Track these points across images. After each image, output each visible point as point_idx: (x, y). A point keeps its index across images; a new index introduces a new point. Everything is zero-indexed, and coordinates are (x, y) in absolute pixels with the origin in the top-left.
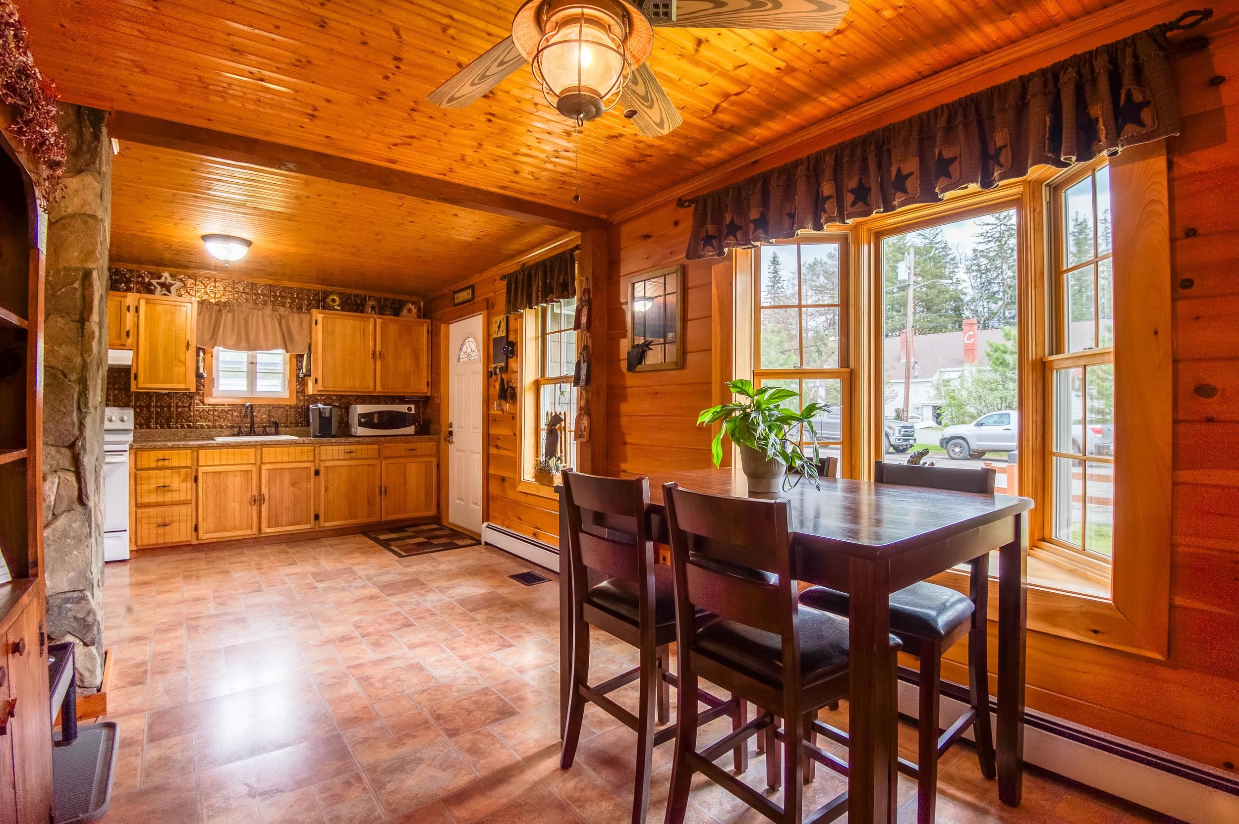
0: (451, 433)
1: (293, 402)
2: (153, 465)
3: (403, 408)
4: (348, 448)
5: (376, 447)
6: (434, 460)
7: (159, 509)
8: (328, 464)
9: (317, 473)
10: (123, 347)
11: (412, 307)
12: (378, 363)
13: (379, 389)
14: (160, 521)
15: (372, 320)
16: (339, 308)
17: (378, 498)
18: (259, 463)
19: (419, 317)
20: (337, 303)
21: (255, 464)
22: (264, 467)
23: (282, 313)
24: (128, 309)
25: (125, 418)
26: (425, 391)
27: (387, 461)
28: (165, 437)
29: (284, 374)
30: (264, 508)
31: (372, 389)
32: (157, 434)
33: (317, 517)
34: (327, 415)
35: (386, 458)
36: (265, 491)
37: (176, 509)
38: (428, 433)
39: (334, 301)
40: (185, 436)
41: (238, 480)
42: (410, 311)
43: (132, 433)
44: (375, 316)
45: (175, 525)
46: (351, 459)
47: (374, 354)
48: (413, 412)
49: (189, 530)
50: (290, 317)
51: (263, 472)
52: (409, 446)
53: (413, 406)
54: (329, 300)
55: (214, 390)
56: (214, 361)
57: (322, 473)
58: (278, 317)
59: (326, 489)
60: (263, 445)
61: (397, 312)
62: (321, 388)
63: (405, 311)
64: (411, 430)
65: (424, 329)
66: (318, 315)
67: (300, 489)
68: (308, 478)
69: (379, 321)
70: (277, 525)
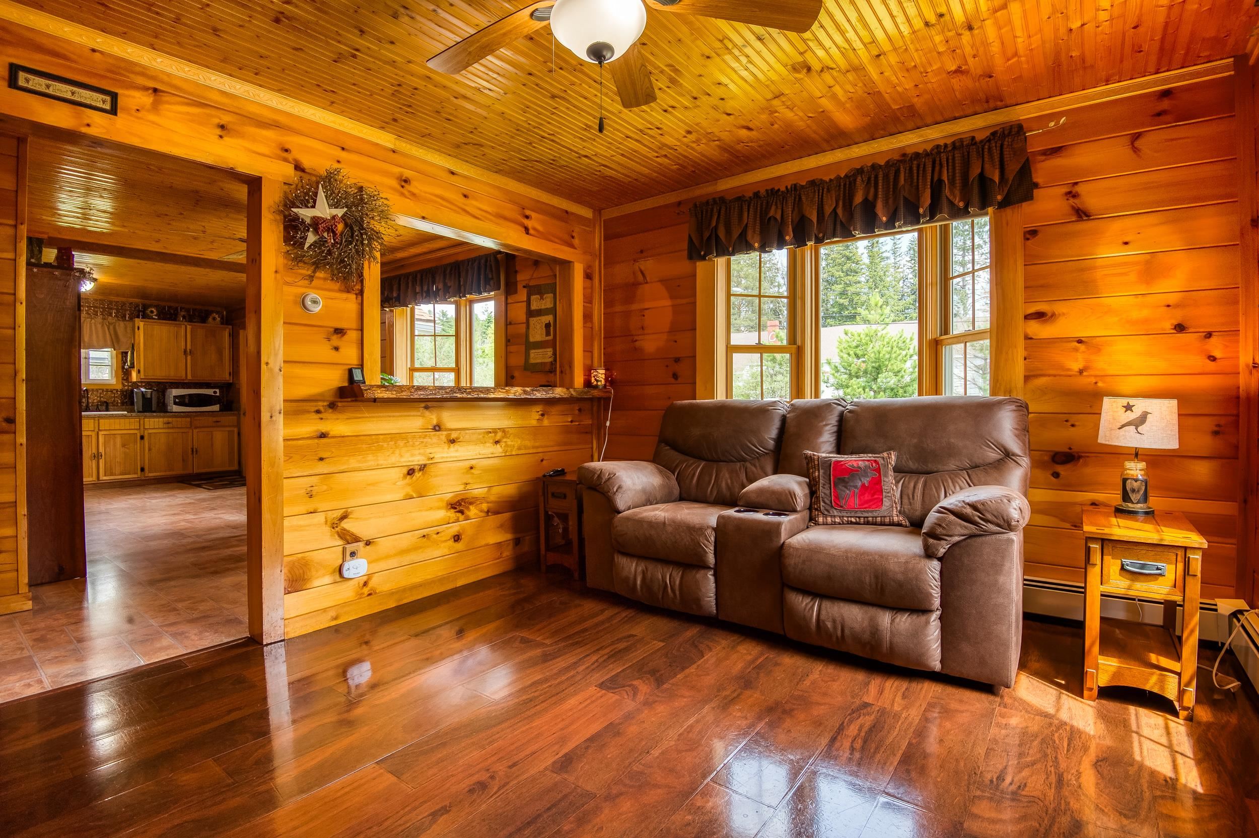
1: (120, 387)
3: (210, 392)
4: (166, 420)
5: (188, 419)
6: (236, 430)
8: (150, 431)
9: (142, 438)
11: (217, 316)
12: (189, 358)
13: (189, 377)
15: (183, 327)
16: (156, 317)
17: (190, 456)
18: (97, 430)
19: (222, 323)
20: (155, 313)
21: (94, 431)
22: (101, 433)
23: (110, 320)
26: (228, 379)
27: (197, 430)
29: (112, 366)
30: (102, 462)
31: (184, 377)
33: (142, 470)
34: (149, 396)
35: (196, 428)
36: (101, 450)
38: (231, 410)
39: (152, 312)
42: (214, 319)
44: (186, 323)
46: (168, 428)
47: (185, 351)
48: (218, 394)
50: (117, 324)
51: (100, 436)
52: (215, 419)
53: (218, 391)
54: (148, 312)
57: (146, 438)
58: (107, 324)
59: (150, 450)
60: (100, 417)
61: (204, 320)
62: (143, 377)
63: (210, 319)
64: (216, 408)
65: (227, 333)
66: (140, 323)
67: (129, 449)
68: (135, 442)
69: (189, 327)
70: (112, 474)
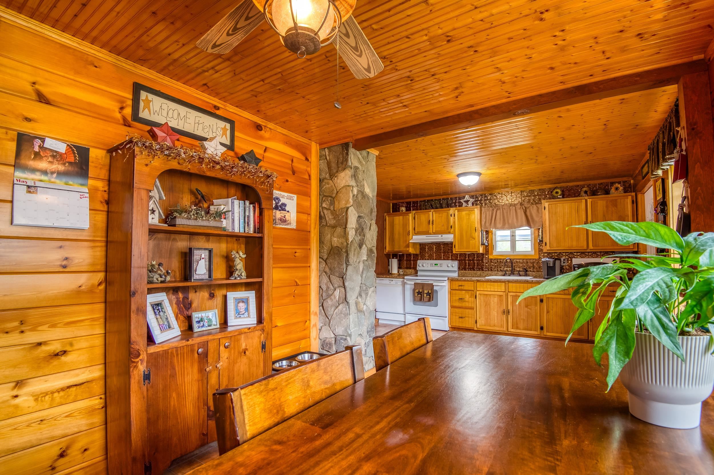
2: (457, 288)
7: (460, 310)
8: (548, 296)
9: (542, 301)
10: (449, 233)
11: (619, 186)
13: (591, 247)
14: (460, 315)
15: (584, 201)
16: (561, 197)
18: (507, 291)
19: (625, 192)
20: (560, 194)
21: (505, 292)
22: (510, 294)
23: (526, 206)
24: (451, 215)
25: (454, 265)
28: (472, 275)
29: (531, 240)
30: (510, 317)
31: (585, 247)
33: (542, 328)
34: (552, 265)
36: (510, 307)
37: (467, 310)
39: (557, 193)
40: (480, 275)
41: (496, 299)
42: (617, 189)
43: (457, 272)
44: (586, 198)
45: (467, 319)
46: (565, 294)
49: (473, 322)
50: (531, 207)
51: (509, 297)
54: (554, 193)
55: (494, 251)
56: (494, 236)
57: (544, 301)
58: (524, 208)
59: (548, 312)
60: (509, 281)
61: (607, 192)
62: (549, 248)
63: (613, 190)
65: (629, 200)
66: (546, 204)
67: (530, 309)
68: (536, 304)
69: (589, 201)
70: (517, 328)
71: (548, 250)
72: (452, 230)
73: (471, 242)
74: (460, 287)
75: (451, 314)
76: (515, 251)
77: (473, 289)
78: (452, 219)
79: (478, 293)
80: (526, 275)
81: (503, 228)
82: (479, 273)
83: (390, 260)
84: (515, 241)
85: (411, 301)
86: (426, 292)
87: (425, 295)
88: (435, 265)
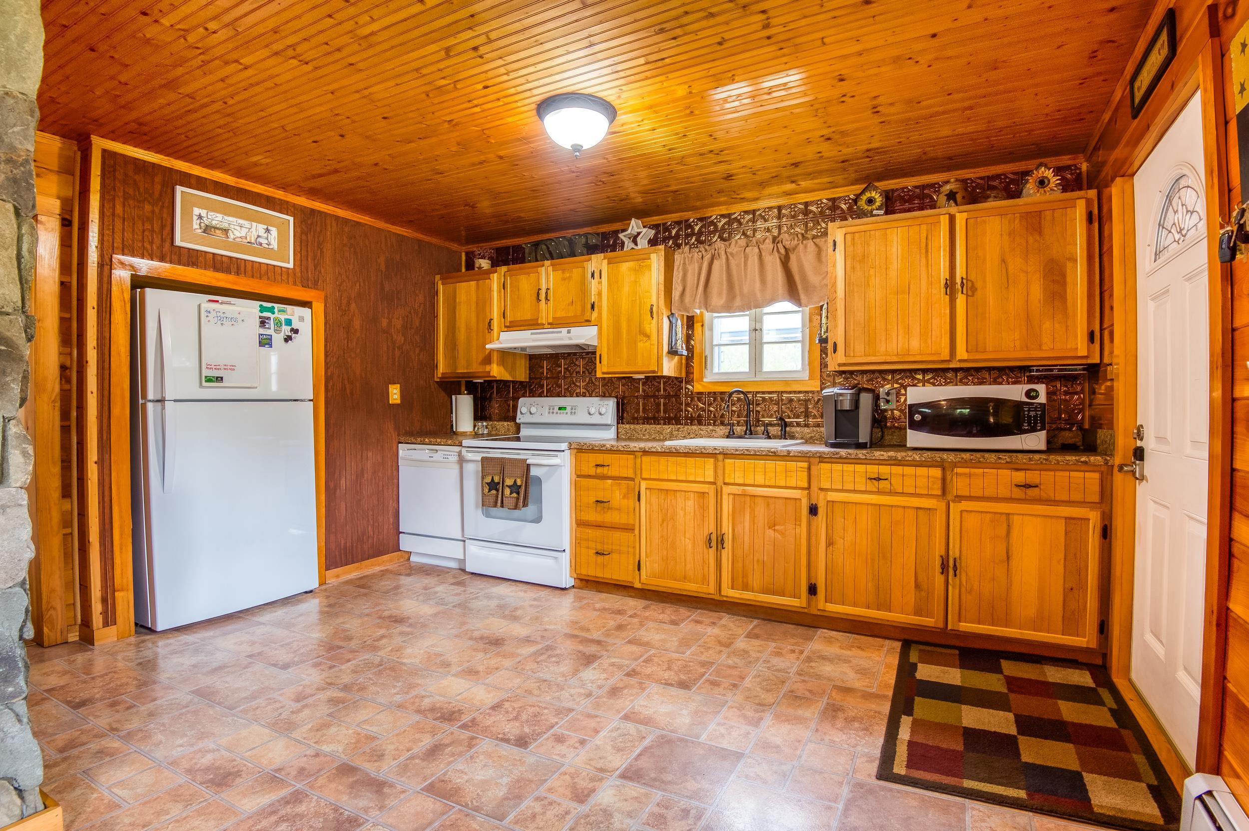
0: (1139, 454)
2: (592, 471)
3: (1015, 392)
4: (873, 470)
5: (937, 472)
6: (1094, 518)
7: (599, 533)
8: (832, 496)
9: (813, 510)
10: (587, 323)
11: (1049, 174)
12: (961, 300)
13: (962, 353)
14: (599, 547)
15: (944, 220)
16: (882, 212)
17: (939, 579)
18: (720, 482)
19: (1064, 190)
20: (878, 204)
21: (714, 483)
22: (727, 490)
23: (787, 244)
24: (593, 275)
25: (603, 411)
26: (1082, 351)
27: (965, 505)
28: (650, 435)
30: (726, 555)
31: (945, 355)
32: (641, 431)
33: (813, 590)
34: (847, 406)
35: (959, 498)
36: (727, 528)
37: (617, 535)
38: (1082, 451)
39: (870, 201)
41: (691, 504)
42: (1042, 183)
43: (614, 429)
44: (953, 209)
45: (615, 556)
46: (879, 492)
47: (950, 286)
48: (1042, 399)
49: (631, 567)
50: (801, 246)
51: (725, 497)
52: (1020, 477)
53: (1041, 388)
54: (862, 203)
55: (707, 373)
56: (707, 333)
57: (821, 511)
58: (783, 251)
59: (830, 543)
60: (726, 454)
62: (842, 360)
63: (1030, 187)
64: (1037, 440)
65: (1079, 212)
66: (837, 232)
67: (782, 533)
68: (797, 520)
69: (960, 219)
70: (745, 587)
71: (840, 365)
72: (595, 315)
73: (641, 345)
74: (600, 470)
75: (578, 543)
76: (761, 371)
77: (631, 474)
78: (594, 283)
79: (644, 485)
80: (784, 436)
81: (728, 308)
82: (668, 429)
83: (453, 397)
84: (762, 344)
85: (477, 507)
86: (509, 482)
87: (507, 491)
88: (560, 409)
